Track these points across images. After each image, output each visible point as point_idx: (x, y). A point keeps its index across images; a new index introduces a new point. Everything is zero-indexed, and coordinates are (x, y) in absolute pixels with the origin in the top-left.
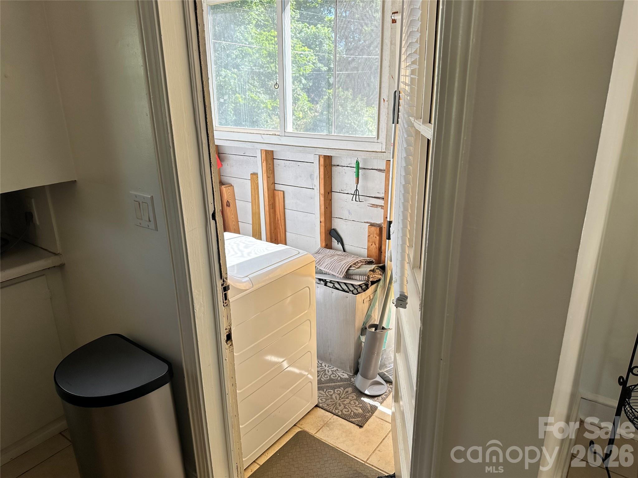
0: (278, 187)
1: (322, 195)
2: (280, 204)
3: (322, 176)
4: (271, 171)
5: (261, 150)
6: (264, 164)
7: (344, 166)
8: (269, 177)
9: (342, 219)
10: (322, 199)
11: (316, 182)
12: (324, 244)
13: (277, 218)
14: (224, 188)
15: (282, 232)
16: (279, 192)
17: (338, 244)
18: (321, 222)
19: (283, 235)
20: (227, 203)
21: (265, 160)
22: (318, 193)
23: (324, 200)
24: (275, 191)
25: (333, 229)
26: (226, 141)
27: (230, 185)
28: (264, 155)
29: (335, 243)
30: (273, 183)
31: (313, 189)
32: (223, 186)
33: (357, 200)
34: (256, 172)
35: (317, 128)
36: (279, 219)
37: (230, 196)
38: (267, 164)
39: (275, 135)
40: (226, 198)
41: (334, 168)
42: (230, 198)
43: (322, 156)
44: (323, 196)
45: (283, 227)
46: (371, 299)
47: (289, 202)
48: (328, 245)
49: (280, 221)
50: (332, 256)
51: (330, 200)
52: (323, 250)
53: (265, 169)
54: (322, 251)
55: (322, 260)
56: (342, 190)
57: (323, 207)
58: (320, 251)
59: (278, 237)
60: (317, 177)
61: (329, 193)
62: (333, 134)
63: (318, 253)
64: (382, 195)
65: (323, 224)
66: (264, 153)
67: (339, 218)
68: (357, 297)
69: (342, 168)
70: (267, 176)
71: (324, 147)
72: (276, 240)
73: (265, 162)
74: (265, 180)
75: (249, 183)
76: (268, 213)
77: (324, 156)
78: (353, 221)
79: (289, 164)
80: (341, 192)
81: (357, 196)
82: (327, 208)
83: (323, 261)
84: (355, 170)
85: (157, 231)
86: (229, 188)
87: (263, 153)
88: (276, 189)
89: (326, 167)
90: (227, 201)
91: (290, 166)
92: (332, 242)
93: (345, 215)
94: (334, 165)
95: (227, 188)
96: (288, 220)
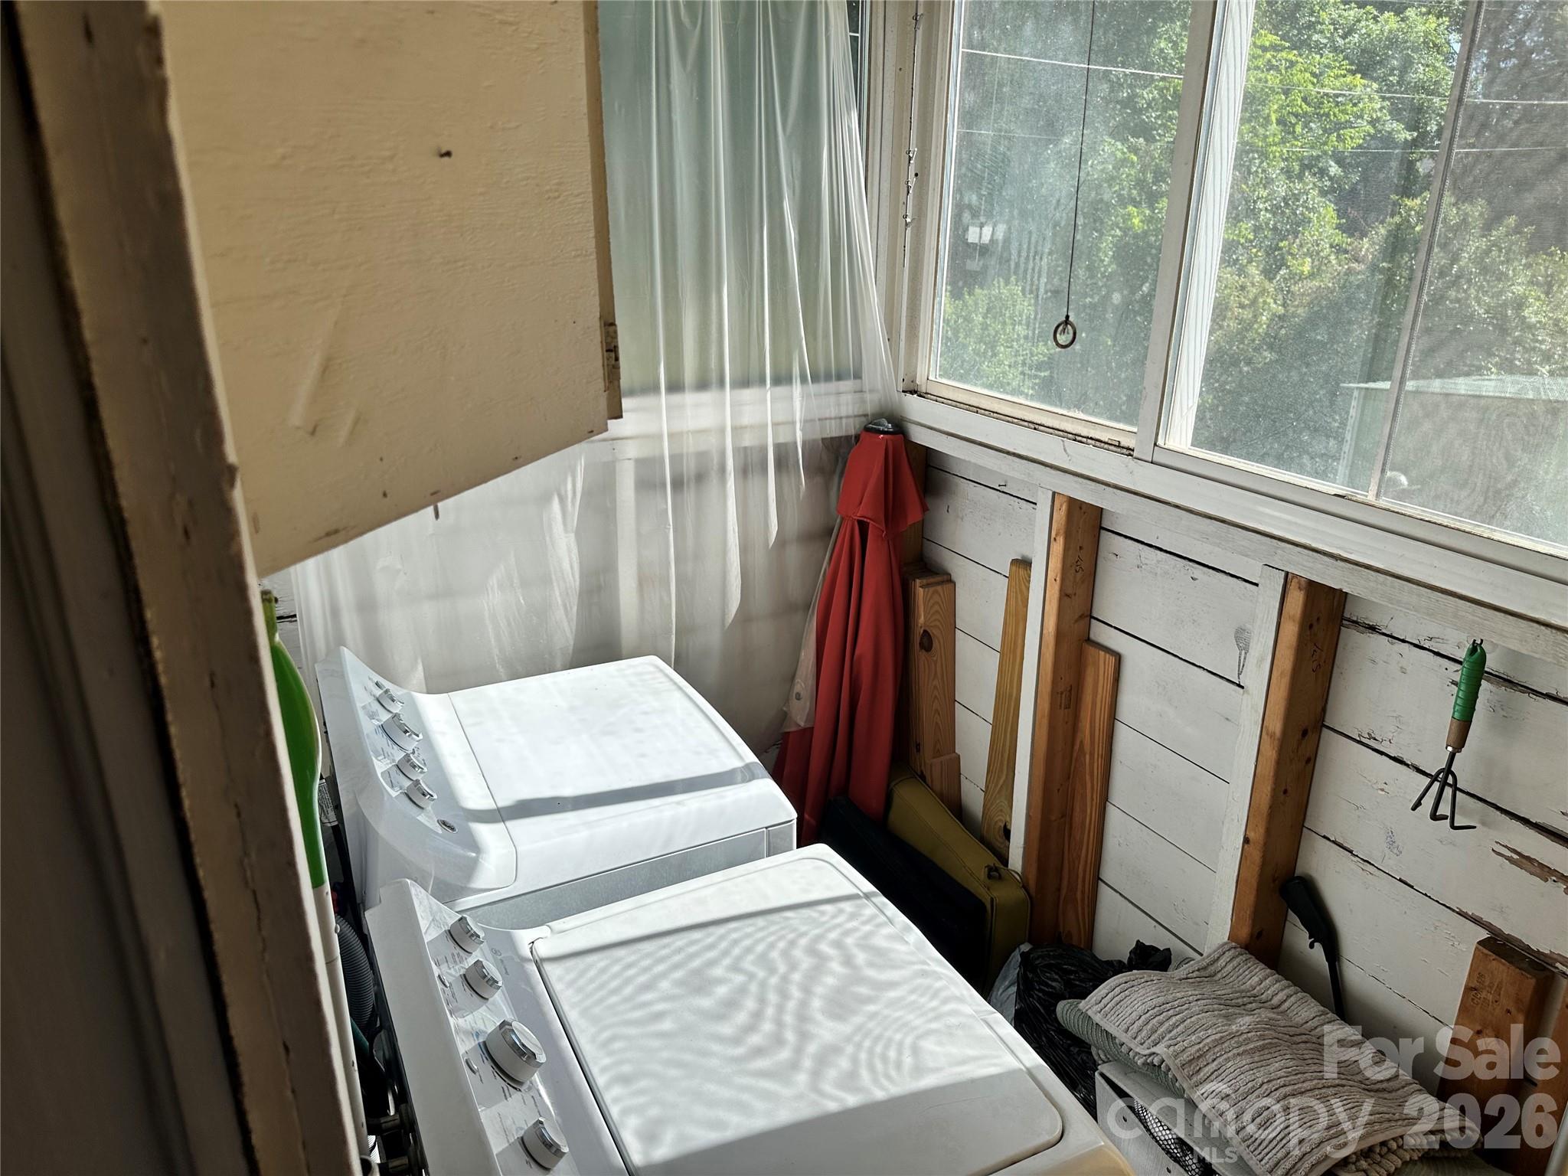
0: (1101, 634)
1: (1272, 736)
2: (1099, 697)
3: (1286, 661)
4: (1079, 575)
5: (1054, 493)
6: (1058, 547)
7: (1403, 641)
8: (1068, 596)
9: (1351, 852)
10: (1271, 753)
11: (1256, 678)
12: (1244, 932)
13: (1081, 742)
14: (921, 590)
15: (1092, 799)
16: (1102, 653)
17: (1312, 946)
18: (1246, 841)
19: (1091, 812)
20: (921, 639)
21: (1062, 532)
22: (1256, 723)
23: (1278, 762)
24: (1086, 646)
25: (1300, 878)
27: (945, 577)
28: (1061, 515)
29: (1298, 937)
30: (1082, 617)
31: (1239, 685)
32: (918, 581)
33: (1444, 809)
34: (1026, 555)
35: (1300, 456)
36: (1087, 748)
37: (936, 617)
38: (1066, 549)
39: (1119, 446)
40: (922, 619)
41: (1352, 638)
42: (938, 623)
43: (1299, 583)
44: (1276, 743)
45: (1098, 786)
47: (1133, 703)
48: (1264, 939)
49: (1088, 757)
50: (1263, 1048)
51: (1308, 761)
52: (1235, 963)
53: (1059, 565)
54: (1229, 967)
55: (1210, 1057)
56: (1371, 738)
57: (1267, 789)
58: (1222, 962)
59: (1072, 810)
60: (1261, 660)
61: (1305, 733)
62: (1371, 498)
63: (1212, 969)
65: (1256, 855)
66: (1064, 507)
67: (1334, 842)
69: (1392, 644)
70: (1061, 590)
71: (1314, 545)
72: (1063, 816)
73: (1061, 540)
74: (1050, 602)
75: (1001, 586)
76: (1045, 722)
77: (1311, 584)
78: (1400, 880)
79: (1158, 562)
80: (1363, 740)
81: (1448, 791)
82: (1285, 792)
83: (1214, 1066)
84: (1455, 672)
86: (939, 588)
87: (1061, 506)
88: (1092, 636)
89: (1311, 626)
90: (925, 631)
91: (1159, 571)
92: (1287, 923)
93: (1368, 840)
94: (1353, 622)
95: (932, 589)
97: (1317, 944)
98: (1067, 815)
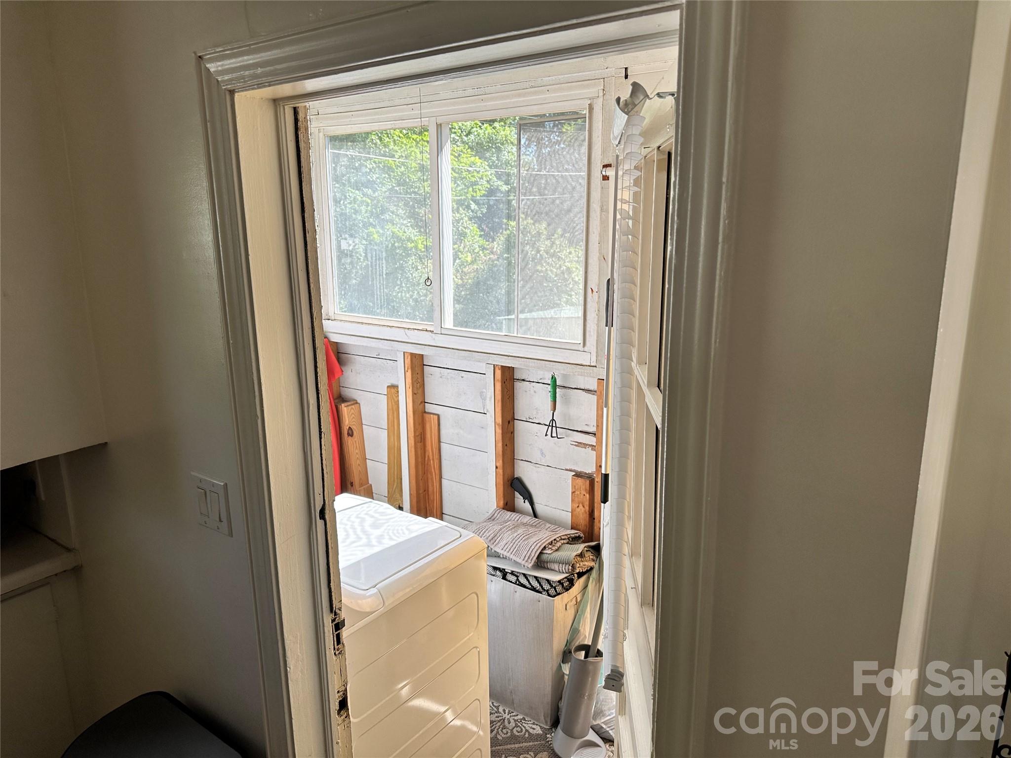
0: (429, 408)
1: (498, 425)
2: (433, 434)
3: (499, 397)
4: (418, 385)
5: (404, 353)
6: (409, 374)
7: (533, 382)
8: (415, 394)
9: (531, 462)
10: (499, 431)
11: (490, 406)
12: (502, 503)
13: (428, 456)
14: (346, 408)
15: (436, 478)
16: (432, 415)
17: (524, 502)
18: (497, 467)
19: (436, 484)
20: (348, 431)
21: (410, 367)
22: (493, 422)
23: (503, 434)
24: (425, 414)
25: (517, 478)
26: (349, 336)
27: (355, 402)
28: (408, 361)
29: (520, 501)
30: (421, 402)
31: (484, 413)
32: (343, 405)
33: (554, 435)
34: (395, 383)
35: (491, 324)
36: (431, 457)
37: (354, 420)
38: (412, 374)
39: (427, 331)
40: (347, 422)
41: (518, 385)
42: (355, 423)
43: (498, 367)
44: (501, 427)
45: (437, 472)
46: (578, 601)
47: (447, 432)
48: (508, 503)
49: (432, 462)
50: (514, 527)
51: (512, 433)
52: (500, 513)
53: (410, 381)
54: (499, 515)
55: (498, 535)
56: (530, 418)
57: (500, 445)
58: (496, 515)
59: (428, 488)
60: (491, 398)
61: (509, 422)
62: (515, 335)
63: (493, 518)
64: (592, 429)
65: (500, 471)
66: (409, 357)
67: (525, 461)
68: (555, 601)
69: (530, 384)
70: (413, 392)
71: (501, 354)
72: (425, 491)
73: (410, 371)
74: (409, 398)
75: (384, 399)
76: (413, 450)
77: (502, 366)
78: (547, 466)
79: (448, 374)
80: (528, 420)
81: (554, 428)
82: (506, 445)
83: (500, 537)
84: (549, 387)
85: (232, 536)
86: (353, 406)
87: (408, 357)
88: (426, 411)
89: (505, 382)
90: (349, 427)
91: (449, 377)
92: (516, 499)
93: (536, 456)
94: (517, 379)
95: (350, 407)
96: (445, 459)
97: (526, 501)
98: (426, 490)
